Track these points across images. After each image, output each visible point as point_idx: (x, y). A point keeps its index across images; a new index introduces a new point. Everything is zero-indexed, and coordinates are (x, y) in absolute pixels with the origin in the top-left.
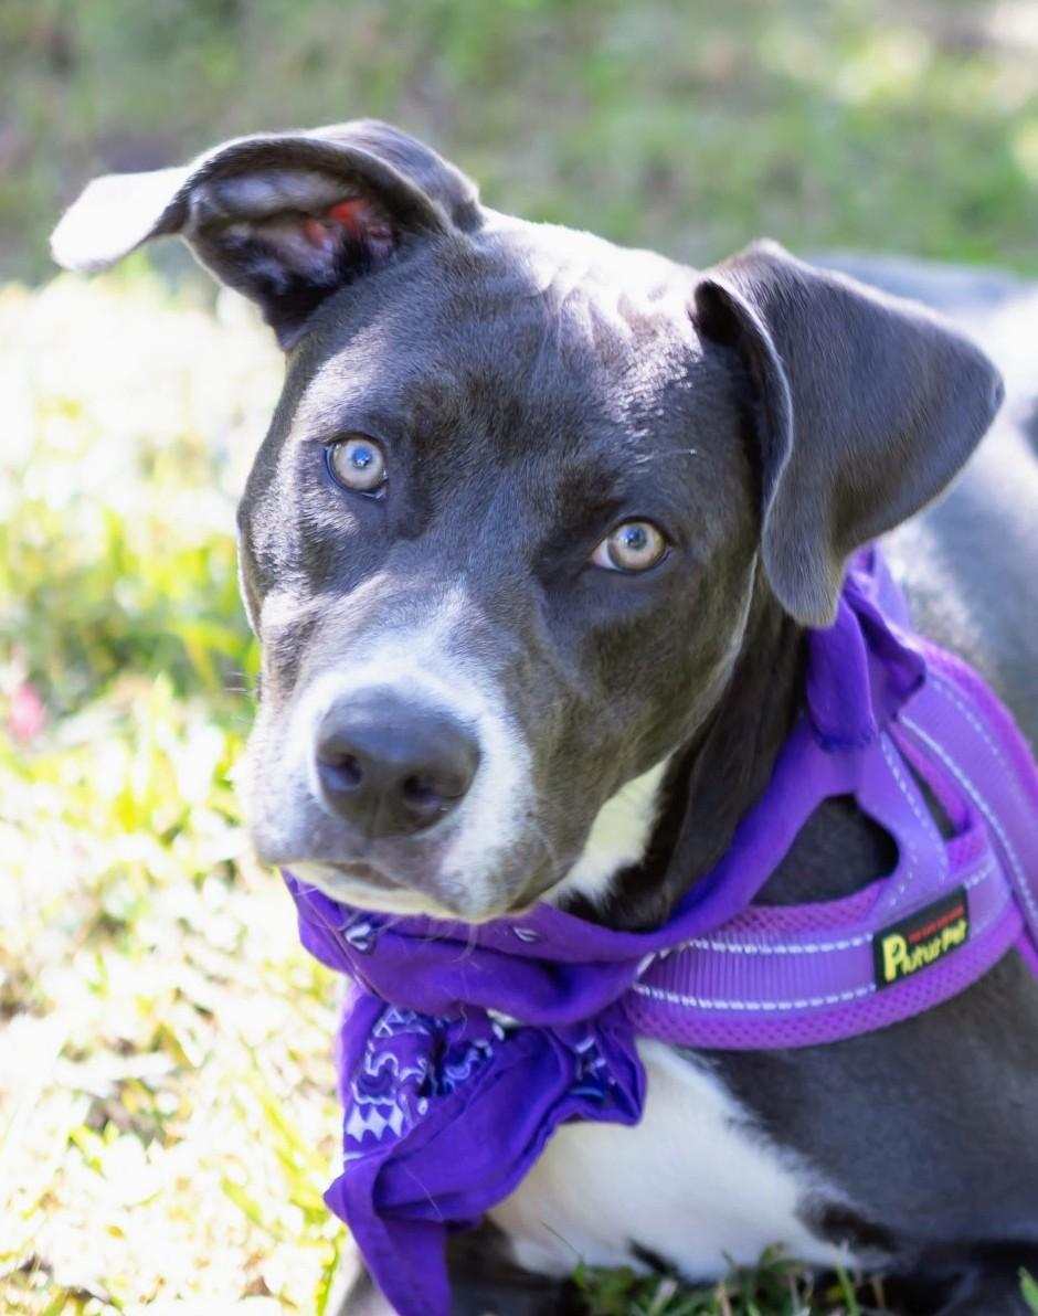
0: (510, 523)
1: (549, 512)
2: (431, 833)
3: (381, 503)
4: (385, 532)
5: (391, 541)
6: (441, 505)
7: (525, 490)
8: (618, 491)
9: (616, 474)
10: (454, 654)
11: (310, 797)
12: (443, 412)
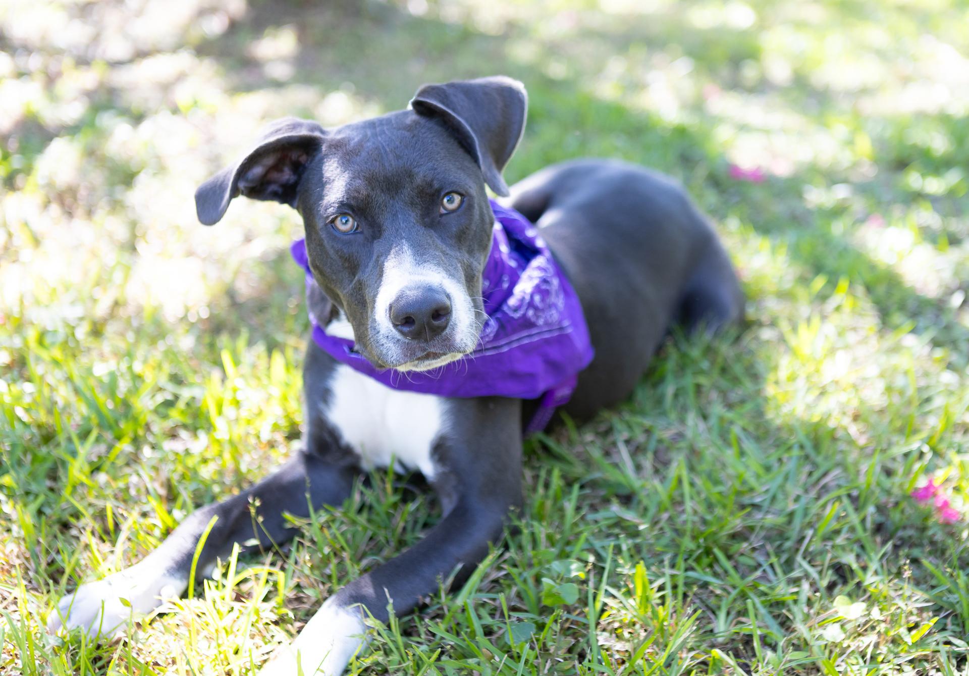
0: (407, 216)
1: (417, 204)
2: (447, 331)
3: (362, 233)
4: (368, 241)
5: (372, 242)
6: (382, 223)
7: (406, 203)
8: (436, 185)
9: (432, 181)
10: (419, 265)
11: (398, 340)
12: (362, 194)
